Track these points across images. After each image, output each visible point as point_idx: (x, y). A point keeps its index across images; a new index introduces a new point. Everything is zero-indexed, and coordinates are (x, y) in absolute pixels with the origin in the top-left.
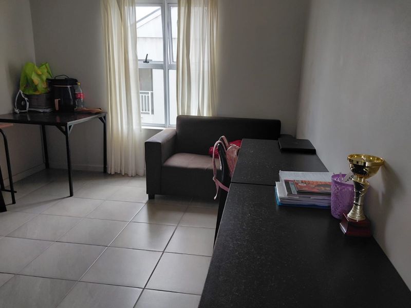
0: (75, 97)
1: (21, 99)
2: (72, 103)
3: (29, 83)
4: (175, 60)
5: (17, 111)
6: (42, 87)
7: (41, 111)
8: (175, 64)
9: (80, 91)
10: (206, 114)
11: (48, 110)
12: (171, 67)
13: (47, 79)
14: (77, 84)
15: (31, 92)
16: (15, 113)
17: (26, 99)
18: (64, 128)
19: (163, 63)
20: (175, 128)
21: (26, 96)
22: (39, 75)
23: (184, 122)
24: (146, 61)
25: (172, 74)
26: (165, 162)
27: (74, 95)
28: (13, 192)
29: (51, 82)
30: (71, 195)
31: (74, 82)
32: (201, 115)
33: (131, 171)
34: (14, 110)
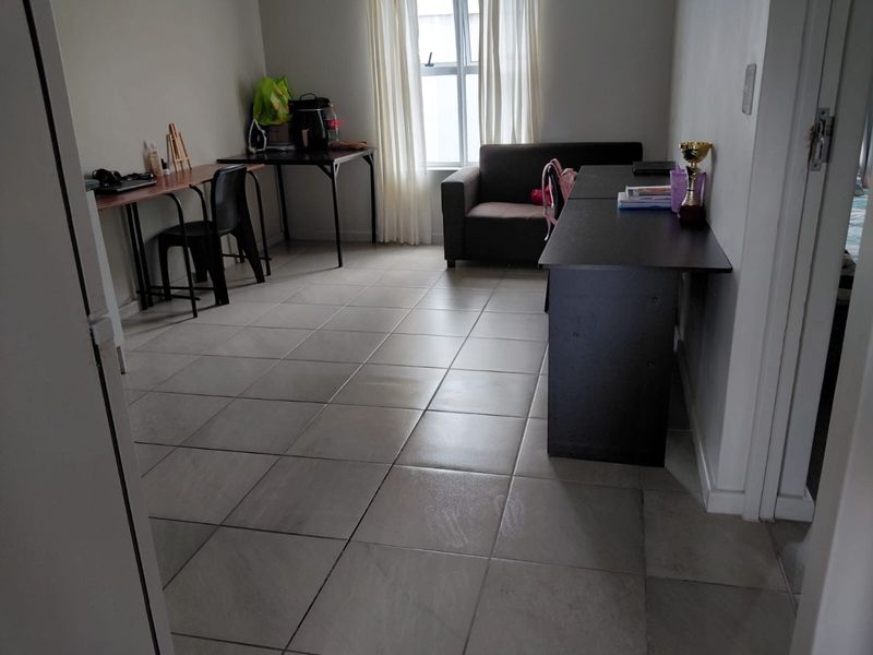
0: (328, 127)
1: (256, 132)
2: (324, 136)
3: (267, 109)
4: (475, 57)
5: (253, 150)
6: (283, 112)
7: (283, 148)
8: (477, 64)
9: (334, 116)
10: (524, 140)
11: (291, 148)
12: (469, 70)
13: (289, 101)
14: (328, 106)
15: (269, 122)
16: (249, 153)
17: (263, 131)
18: (328, 167)
19: (456, 65)
20: (478, 165)
21: (263, 127)
22: (279, 96)
23: (491, 154)
24: (429, 65)
25: (472, 81)
26: (469, 211)
27: (327, 123)
28: (267, 260)
29: (294, 106)
30: (340, 265)
31: (324, 103)
32: (518, 142)
33: (414, 239)
34: (247, 150)
